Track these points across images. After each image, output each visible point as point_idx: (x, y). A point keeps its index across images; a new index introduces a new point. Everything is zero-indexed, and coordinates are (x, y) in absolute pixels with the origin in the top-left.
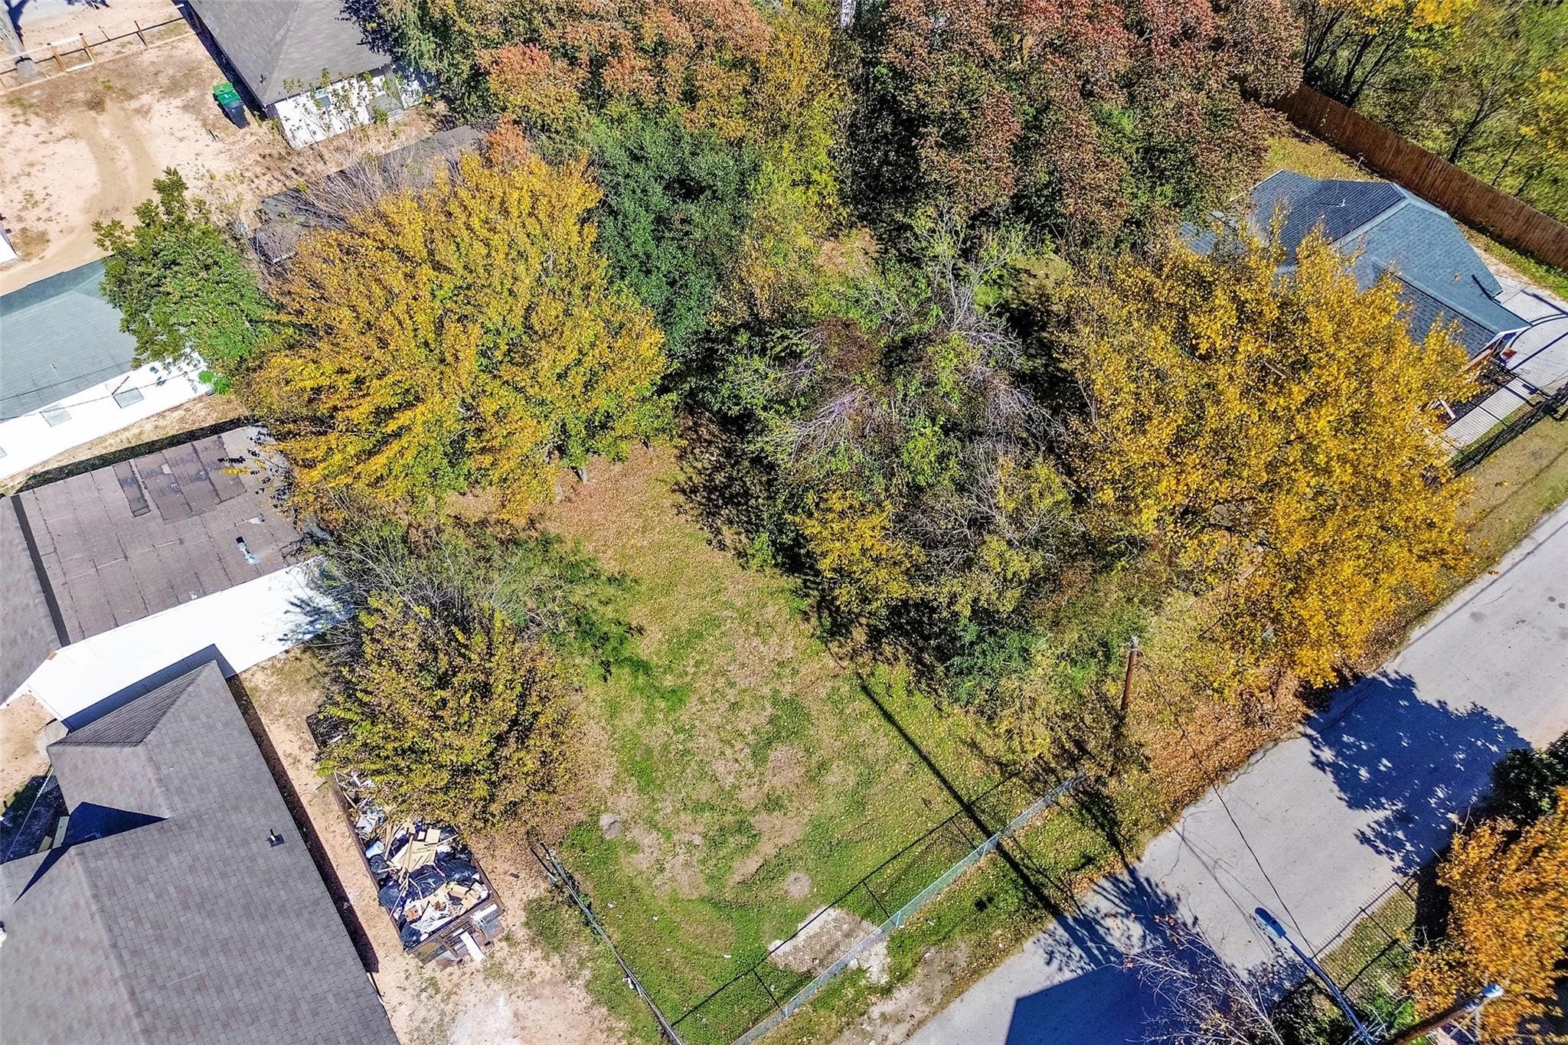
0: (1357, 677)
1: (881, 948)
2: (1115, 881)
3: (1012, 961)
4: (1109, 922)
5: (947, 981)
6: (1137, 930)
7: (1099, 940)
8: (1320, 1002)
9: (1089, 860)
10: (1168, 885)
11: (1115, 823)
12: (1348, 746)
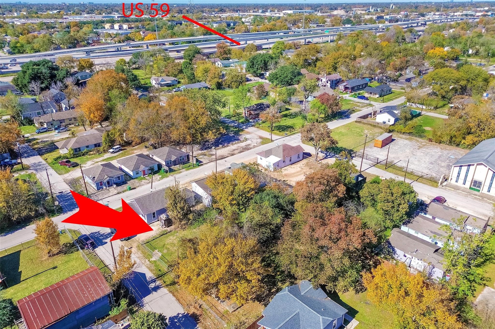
0: (197, 323)
1: (155, 259)
2: (162, 285)
3: (150, 273)
4: (154, 284)
5: (149, 266)
6: (153, 287)
7: (152, 283)
8: (137, 308)
9: (165, 282)
10: (159, 291)
11: (170, 285)
12: (182, 319)
